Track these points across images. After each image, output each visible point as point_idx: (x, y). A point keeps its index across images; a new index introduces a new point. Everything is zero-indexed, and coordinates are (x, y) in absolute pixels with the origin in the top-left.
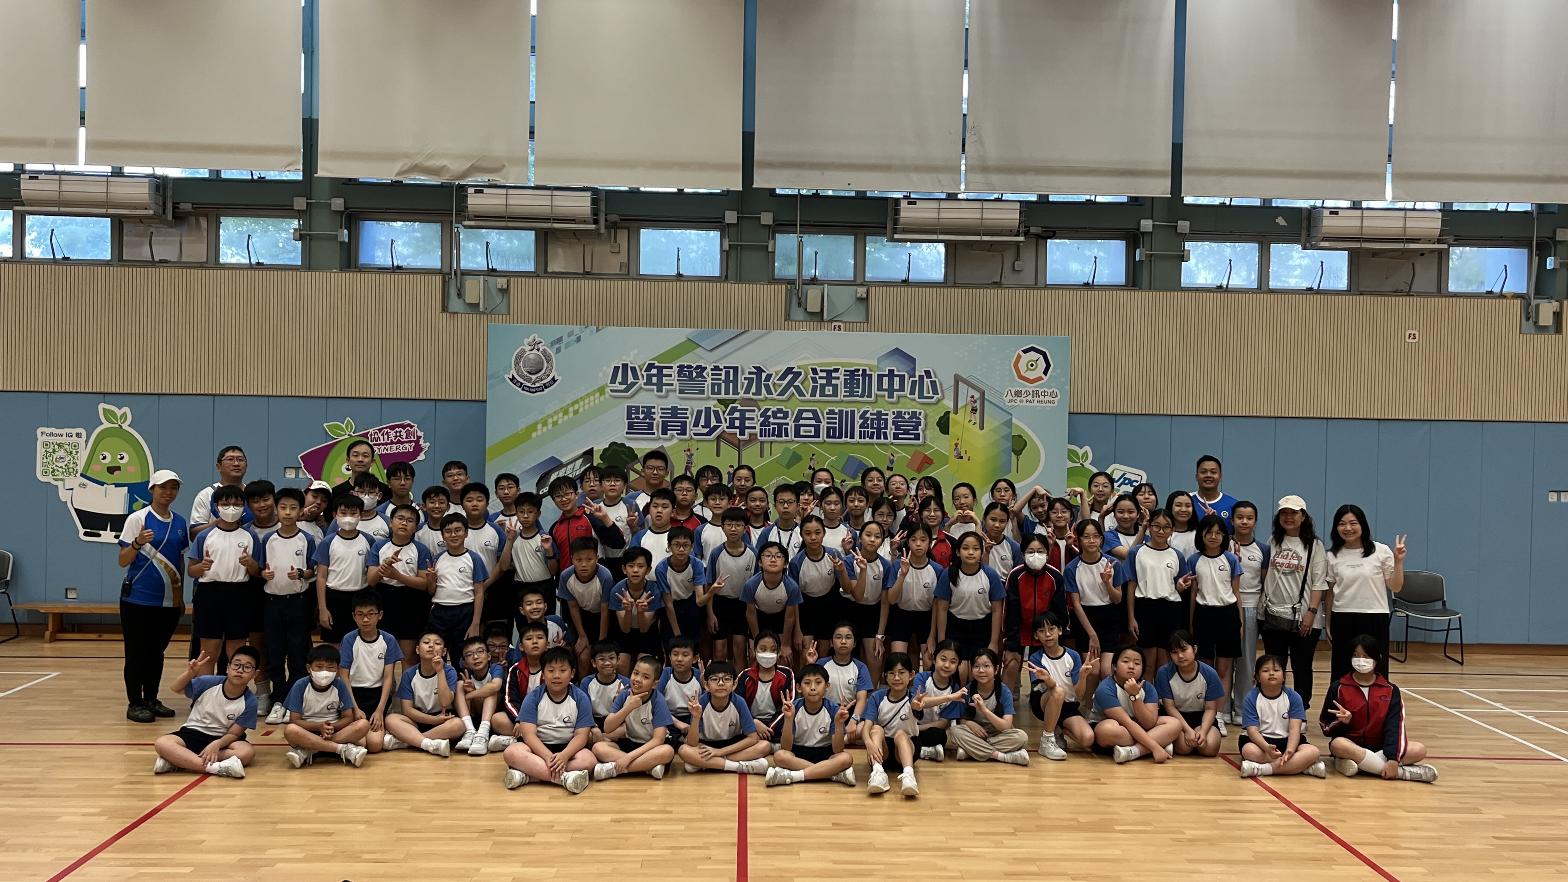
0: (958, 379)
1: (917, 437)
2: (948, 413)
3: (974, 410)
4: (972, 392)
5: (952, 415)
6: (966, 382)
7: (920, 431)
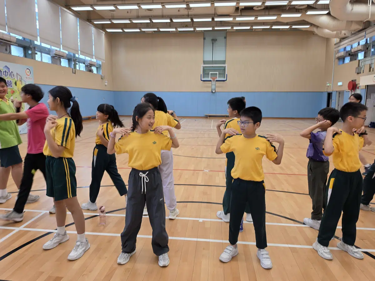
0: (17, 74)
1: (11, 86)
2: (16, 81)
3: (20, 81)
4: (20, 77)
5: (17, 82)
6: (18, 75)
7: (12, 85)
